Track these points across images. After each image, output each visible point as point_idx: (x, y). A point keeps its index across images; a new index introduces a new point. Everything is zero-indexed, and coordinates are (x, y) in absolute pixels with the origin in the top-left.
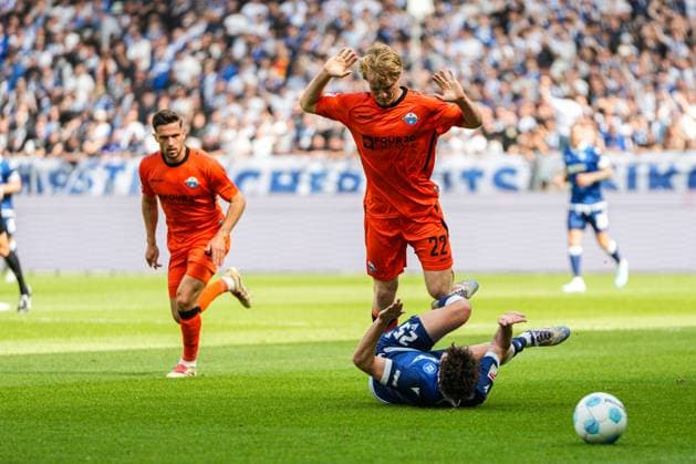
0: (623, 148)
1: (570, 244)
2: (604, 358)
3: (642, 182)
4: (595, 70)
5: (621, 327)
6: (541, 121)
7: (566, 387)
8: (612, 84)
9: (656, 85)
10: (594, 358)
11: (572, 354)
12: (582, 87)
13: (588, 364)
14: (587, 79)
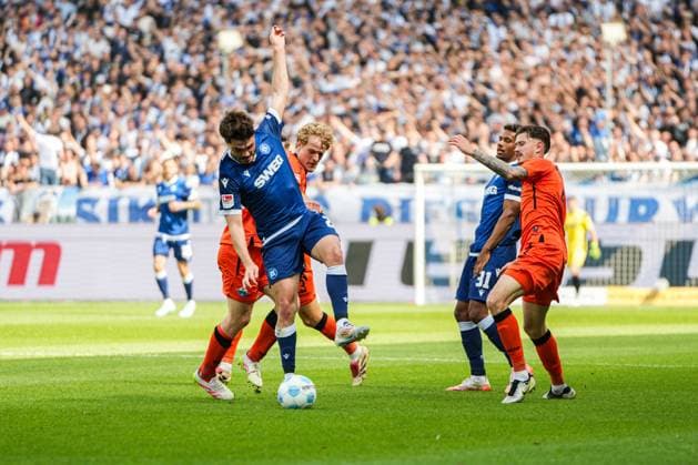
0: (107, 183)
1: (156, 271)
2: (85, 383)
3: (123, 215)
4: (76, 108)
5: (102, 353)
6: (23, 155)
7: (46, 412)
8: (95, 121)
9: (137, 124)
10: (75, 383)
11: (52, 380)
12: (65, 123)
13: (69, 389)
14: (70, 116)
